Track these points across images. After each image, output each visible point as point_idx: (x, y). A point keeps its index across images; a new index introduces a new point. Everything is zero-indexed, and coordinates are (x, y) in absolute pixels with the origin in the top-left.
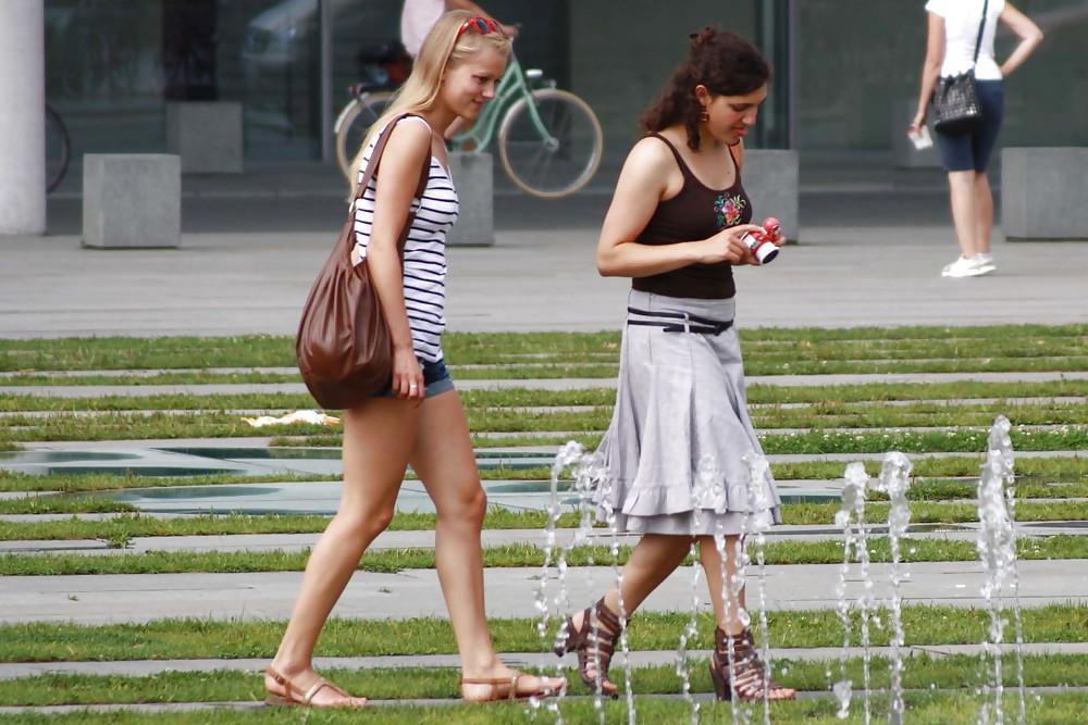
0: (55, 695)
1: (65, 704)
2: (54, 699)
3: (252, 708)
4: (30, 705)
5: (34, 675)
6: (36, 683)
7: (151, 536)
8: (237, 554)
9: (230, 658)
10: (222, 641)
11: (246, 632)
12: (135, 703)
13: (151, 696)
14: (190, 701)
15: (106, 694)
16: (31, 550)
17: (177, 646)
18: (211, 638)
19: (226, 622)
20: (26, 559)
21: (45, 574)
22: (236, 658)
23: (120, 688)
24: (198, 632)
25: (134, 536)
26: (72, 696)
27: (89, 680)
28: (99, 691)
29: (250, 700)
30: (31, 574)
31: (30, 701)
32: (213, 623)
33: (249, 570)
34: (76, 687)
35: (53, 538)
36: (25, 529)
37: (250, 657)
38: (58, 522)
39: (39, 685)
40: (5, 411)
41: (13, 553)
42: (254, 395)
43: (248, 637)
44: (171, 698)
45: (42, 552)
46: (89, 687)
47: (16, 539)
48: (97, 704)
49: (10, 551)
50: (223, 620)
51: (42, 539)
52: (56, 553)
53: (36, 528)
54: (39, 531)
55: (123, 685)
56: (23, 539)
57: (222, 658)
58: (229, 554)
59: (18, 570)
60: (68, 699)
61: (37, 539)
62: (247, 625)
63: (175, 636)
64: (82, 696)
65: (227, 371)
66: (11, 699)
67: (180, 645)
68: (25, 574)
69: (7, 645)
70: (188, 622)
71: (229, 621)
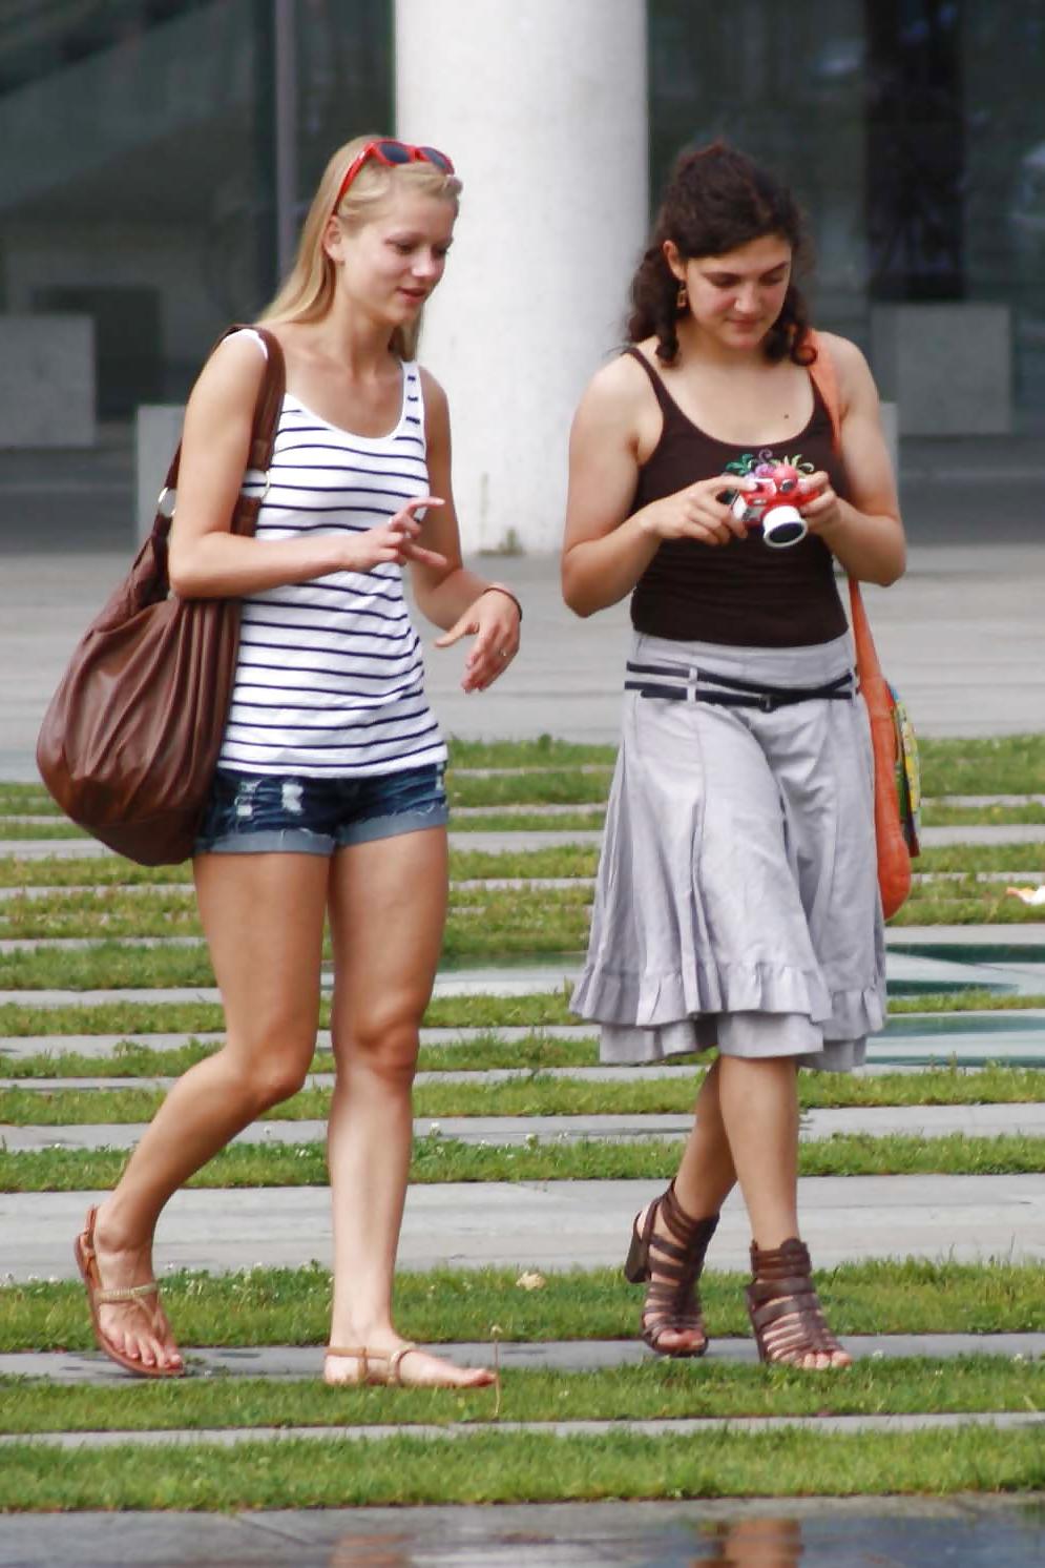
0: (669, 1400)
1: (686, 1417)
2: (665, 1407)
3: (1028, 1424)
4: (623, 1417)
5: (630, 1364)
6: (635, 1377)
7: (842, 1106)
8: (1000, 1139)
9: (987, 1332)
10: (973, 1303)
11: (1018, 1286)
12: (814, 1415)
13: (842, 1403)
14: (915, 1412)
15: (760, 1398)
16: (623, 1132)
17: (890, 1310)
18: (953, 1295)
19: (980, 1265)
20: (615, 1148)
21: (650, 1178)
22: (999, 1332)
23: (785, 1386)
24: (929, 1286)
25: (812, 1106)
26: (699, 1402)
27: (730, 1373)
28: (747, 1393)
29: (1025, 1410)
30: (624, 1177)
31: (624, 1410)
32: (957, 1268)
33: (1021, 1169)
34: (707, 1385)
35: (664, 1110)
36: (614, 1093)
37: (1024, 1330)
38: (673, 1081)
39: (639, 1381)
40: (578, 876)
41: (592, 1139)
42: (1031, 846)
43: (1020, 1293)
44: (879, 1407)
45: (643, 1137)
46: (730, 1385)
47: (598, 1113)
48: (744, 1416)
49: (586, 1134)
50: (974, 1262)
51: (643, 1112)
52: (669, 1139)
53: (633, 1092)
54: (638, 1098)
55: (792, 1382)
56: (610, 1112)
57: (974, 1331)
58: (985, 1140)
59: (599, 1169)
60: (693, 1408)
61: (634, 1112)
62: (1019, 1272)
63: (887, 1292)
64: (716, 1401)
65: (981, 801)
66: (589, 1406)
67: (897, 1306)
68: (614, 1177)
69: (581, 1308)
70: (911, 1266)
71: (986, 1264)
